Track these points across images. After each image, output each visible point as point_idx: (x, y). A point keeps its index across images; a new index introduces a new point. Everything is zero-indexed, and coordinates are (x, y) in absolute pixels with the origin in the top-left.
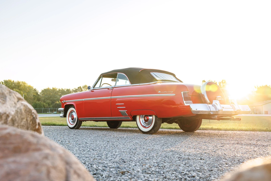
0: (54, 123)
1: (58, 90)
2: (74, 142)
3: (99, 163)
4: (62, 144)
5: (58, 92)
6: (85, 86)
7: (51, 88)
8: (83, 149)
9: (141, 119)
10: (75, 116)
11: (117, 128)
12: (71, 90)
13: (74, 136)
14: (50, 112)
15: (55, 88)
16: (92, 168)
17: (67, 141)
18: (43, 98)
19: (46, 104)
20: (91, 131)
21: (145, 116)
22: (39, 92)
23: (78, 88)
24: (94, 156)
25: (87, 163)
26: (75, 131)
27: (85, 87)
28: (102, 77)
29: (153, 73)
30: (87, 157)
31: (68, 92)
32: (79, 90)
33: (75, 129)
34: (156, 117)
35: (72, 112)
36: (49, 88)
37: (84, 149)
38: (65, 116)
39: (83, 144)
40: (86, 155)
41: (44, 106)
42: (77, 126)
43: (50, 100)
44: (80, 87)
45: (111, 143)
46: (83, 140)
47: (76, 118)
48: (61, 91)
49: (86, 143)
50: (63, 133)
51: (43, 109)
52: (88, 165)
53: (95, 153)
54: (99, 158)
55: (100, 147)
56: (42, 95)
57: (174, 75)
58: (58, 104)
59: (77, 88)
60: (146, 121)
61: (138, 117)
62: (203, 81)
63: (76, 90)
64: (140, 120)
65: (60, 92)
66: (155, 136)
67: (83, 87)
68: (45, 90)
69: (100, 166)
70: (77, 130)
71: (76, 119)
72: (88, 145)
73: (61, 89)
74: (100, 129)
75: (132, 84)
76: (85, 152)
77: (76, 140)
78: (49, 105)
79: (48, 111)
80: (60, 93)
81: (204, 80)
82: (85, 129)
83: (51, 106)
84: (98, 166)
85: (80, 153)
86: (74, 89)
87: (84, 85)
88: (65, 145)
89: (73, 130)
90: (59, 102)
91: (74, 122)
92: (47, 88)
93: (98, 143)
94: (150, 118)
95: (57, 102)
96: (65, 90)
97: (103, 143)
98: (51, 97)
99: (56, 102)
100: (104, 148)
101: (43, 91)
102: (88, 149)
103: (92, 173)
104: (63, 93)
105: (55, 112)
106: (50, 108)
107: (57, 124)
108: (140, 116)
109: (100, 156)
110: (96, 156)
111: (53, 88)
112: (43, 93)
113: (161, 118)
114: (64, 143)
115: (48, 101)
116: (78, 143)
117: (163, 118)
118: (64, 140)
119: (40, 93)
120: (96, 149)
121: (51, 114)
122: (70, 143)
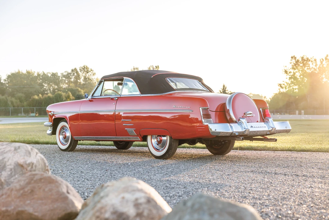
0: (37, 139)
1: (36, 74)
2: (68, 171)
3: (91, 192)
4: (54, 173)
5: (36, 77)
6: (84, 67)
7: (24, 72)
8: (77, 179)
9: (153, 140)
10: (68, 134)
11: (127, 149)
12: (59, 75)
13: (68, 163)
14: (23, 114)
15: (30, 70)
16: (84, 195)
17: (59, 170)
18: (9, 88)
19: (16, 99)
20: (90, 155)
21: (158, 136)
22: (2, 79)
23: (72, 70)
24: (87, 186)
25: (80, 192)
26: (69, 156)
27: (84, 69)
28: (103, 81)
29: (169, 79)
30: (81, 187)
31: (55, 77)
32: (74, 74)
33: (69, 151)
34: (171, 138)
35: (63, 128)
36: (20, 71)
37: (79, 179)
38: (54, 133)
39: (77, 174)
40: (80, 185)
41: (12, 102)
42: (72, 148)
43: (22, 93)
44: (75, 69)
45: (109, 173)
46: (79, 169)
47: (69, 136)
48: (42, 76)
49: (81, 172)
50: (53, 158)
51: (11, 108)
52: (81, 193)
53: (89, 183)
54: (92, 187)
55: (96, 177)
56: (8, 83)
57: (200, 80)
58: (37, 100)
59: (70, 71)
60: (159, 142)
61: (149, 138)
62: (292, 58)
63: (68, 74)
64: (152, 142)
65: (40, 77)
66: (169, 161)
67: (80, 69)
68: (13, 74)
69: (91, 193)
70: (70, 153)
71: (69, 138)
72: (83, 174)
73: (41, 73)
74: (104, 151)
75: (142, 94)
76: (80, 182)
77: (70, 168)
78: (21, 101)
79: (21, 113)
80: (39, 80)
81: (294, 56)
82: (82, 151)
83: (25, 103)
84: (89, 194)
85: (74, 183)
86: (65, 74)
87: (82, 66)
88: (58, 175)
89: (66, 153)
90: (38, 96)
91: (67, 141)
92: (17, 71)
93: (94, 172)
94: (164, 138)
95: (36, 97)
96: (49, 75)
97: (101, 172)
98: (24, 88)
99: (34, 97)
100: (100, 178)
101: (9, 77)
102: (83, 180)
103: (83, 199)
104: (45, 81)
105: (32, 114)
106: (23, 106)
107: (42, 140)
108: (152, 136)
109: (93, 186)
110: (89, 186)
111: (27, 71)
112: (9, 81)
113: (177, 140)
114: (56, 172)
115: (20, 95)
116: (73, 173)
117: (179, 140)
118: (56, 169)
119: (5, 80)
120: (91, 179)
121: (25, 117)
122: (63, 173)
